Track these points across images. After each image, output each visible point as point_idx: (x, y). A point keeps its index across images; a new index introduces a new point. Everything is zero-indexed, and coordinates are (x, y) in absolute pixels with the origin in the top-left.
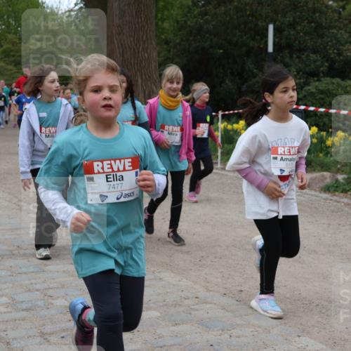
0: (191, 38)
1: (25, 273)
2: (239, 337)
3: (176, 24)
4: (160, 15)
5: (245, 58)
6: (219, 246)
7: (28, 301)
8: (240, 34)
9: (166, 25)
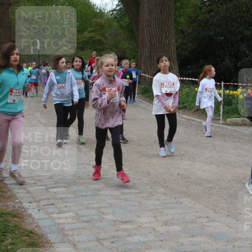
0: (200, 29)
1: (85, 196)
2: (240, 247)
3: (188, 19)
4: (177, 13)
5: (240, 43)
6: (223, 180)
7: (88, 216)
8: (237, 25)
9: (182, 20)
